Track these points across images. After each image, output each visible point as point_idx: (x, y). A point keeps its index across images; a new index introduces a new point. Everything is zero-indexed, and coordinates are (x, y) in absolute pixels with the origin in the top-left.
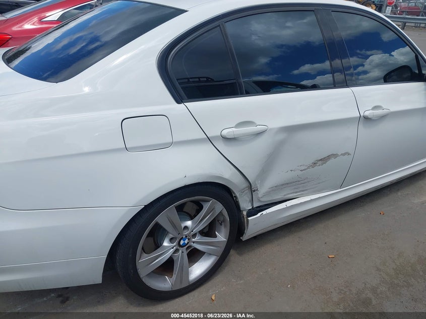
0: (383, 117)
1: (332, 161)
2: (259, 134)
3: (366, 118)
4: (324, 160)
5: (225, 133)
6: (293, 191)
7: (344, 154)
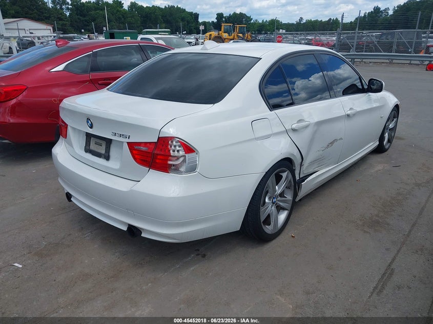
0: (354, 115)
1: (335, 143)
2: (307, 127)
3: (348, 115)
4: (332, 143)
5: (294, 126)
6: (317, 166)
7: (340, 139)
